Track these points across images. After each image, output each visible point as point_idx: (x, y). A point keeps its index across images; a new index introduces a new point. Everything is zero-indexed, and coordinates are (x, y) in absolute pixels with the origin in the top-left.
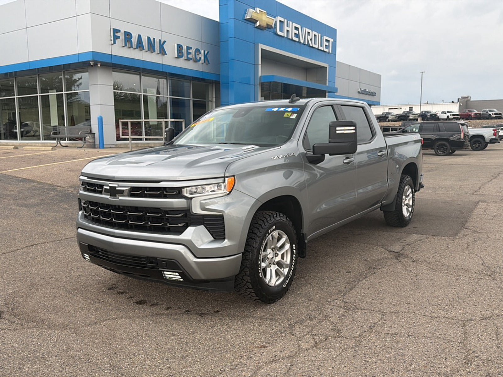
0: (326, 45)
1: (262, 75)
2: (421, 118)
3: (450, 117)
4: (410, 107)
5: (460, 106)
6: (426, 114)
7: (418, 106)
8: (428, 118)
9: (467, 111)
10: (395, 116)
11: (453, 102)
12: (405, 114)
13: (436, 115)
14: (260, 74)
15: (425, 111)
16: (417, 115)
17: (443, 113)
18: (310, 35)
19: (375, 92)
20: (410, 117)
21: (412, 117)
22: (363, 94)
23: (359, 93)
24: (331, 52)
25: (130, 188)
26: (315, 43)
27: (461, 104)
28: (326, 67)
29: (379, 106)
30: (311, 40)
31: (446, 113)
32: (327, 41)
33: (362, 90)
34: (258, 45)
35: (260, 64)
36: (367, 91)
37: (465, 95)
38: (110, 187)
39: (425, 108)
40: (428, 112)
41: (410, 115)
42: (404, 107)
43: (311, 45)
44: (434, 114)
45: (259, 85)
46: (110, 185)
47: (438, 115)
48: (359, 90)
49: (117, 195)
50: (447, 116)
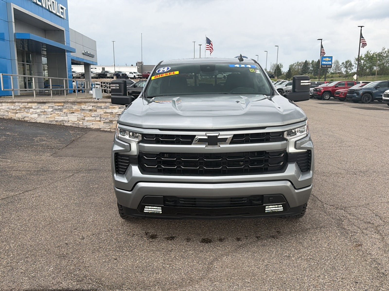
0: (61, 12)
1: (16, 32)
2: (116, 77)
3: (136, 76)
4: (102, 68)
5: (138, 68)
6: (119, 74)
7: (112, 67)
8: (120, 77)
9: (147, 73)
10: (96, 74)
11: (132, 65)
12: (103, 73)
13: (126, 75)
14: (14, 32)
15: (118, 72)
16: (112, 74)
17: (131, 73)
18: (49, 2)
19: (94, 54)
20: (108, 76)
21: (109, 76)
22: (86, 55)
23: (83, 54)
24: (65, 18)
25: (232, 136)
26: (54, 10)
27: (139, 67)
28: (64, 31)
29: (97, 66)
30: (50, 5)
31: (133, 74)
32: (62, 8)
33: (85, 52)
34: (11, 4)
35: (14, 22)
36: (89, 53)
37: (139, 61)
38: (208, 136)
39: (117, 69)
40: (120, 72)
41: (108, 74)
42: (98, 67)
43: (51, 10)
44: (124, 74)
45: (15, 41)
46: (208, 135)
47: (127, 75)
48: (83, 52)
49: (218, 144)
50: (133, 76)
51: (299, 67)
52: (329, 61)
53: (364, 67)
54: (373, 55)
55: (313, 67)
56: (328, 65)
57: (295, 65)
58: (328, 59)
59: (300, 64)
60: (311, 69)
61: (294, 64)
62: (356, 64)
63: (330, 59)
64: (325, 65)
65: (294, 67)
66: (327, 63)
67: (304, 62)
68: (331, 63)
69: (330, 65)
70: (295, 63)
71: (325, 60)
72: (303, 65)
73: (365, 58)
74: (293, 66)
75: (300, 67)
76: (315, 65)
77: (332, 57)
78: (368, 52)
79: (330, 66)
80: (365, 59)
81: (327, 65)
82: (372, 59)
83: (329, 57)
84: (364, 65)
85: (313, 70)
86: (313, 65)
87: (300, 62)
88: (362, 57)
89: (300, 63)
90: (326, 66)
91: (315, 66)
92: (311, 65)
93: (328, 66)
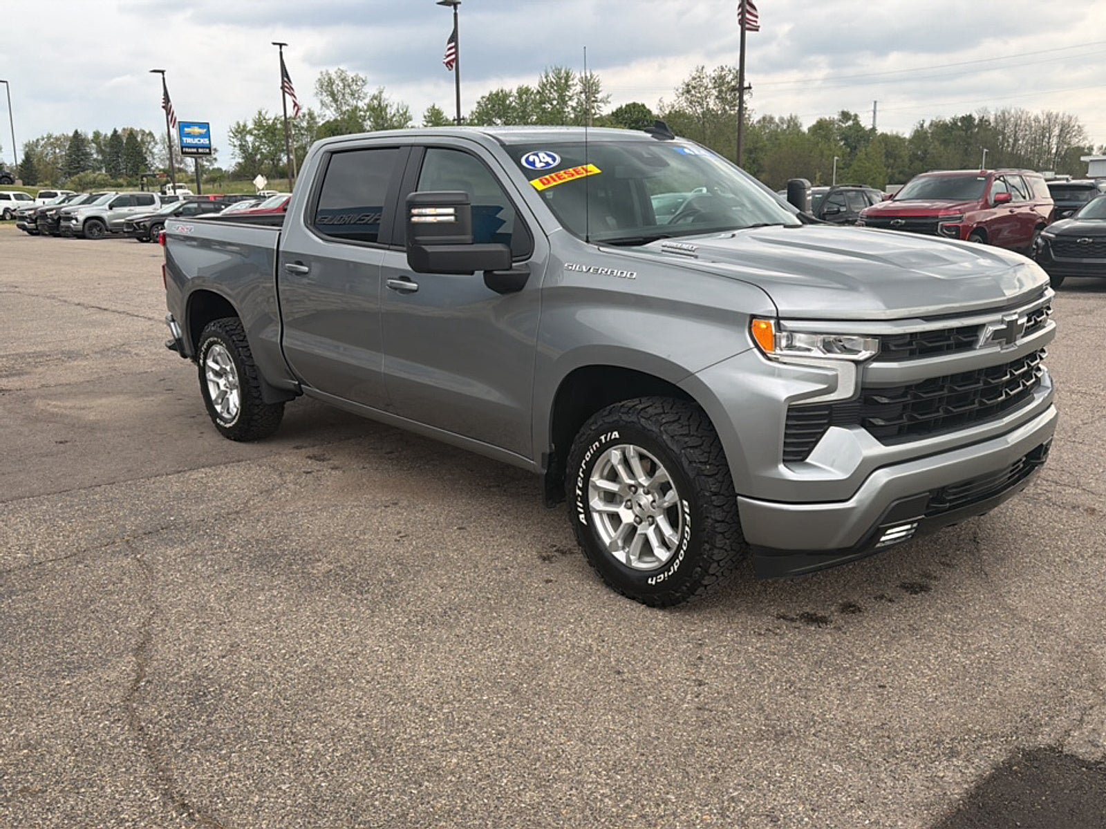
51: (57, 151)
52: (201, 136)
53: (256, 155)
54: (274, 122)
55: (100, 151)
56: (201, 148)
57: (42, 143)
58: (197, 130)
59: (59, 142)
60: (95, 156)
61: (38, 140)
62: (235, 146)
63: (204, 131)
64: (194, 147)
65: (39, 149)
66: (196, 141)
67: (71, 134)
68: (208, 142)
69: (207, 148)
70: (40, 137)
71: (189, 133)
72: (67, 145)
73: (255, 129)
74: (37, 146)
75: (61, 151)
76: (105, 145)
77: (208, 124)
78: (260, 113)
79: (208, 151)
80: (256, 132)
81: (197, 148)
82: (274, 135)
83: (201, 125)
84: (257, 149)
85: (101, 162)
86: (98, 144)
87: (57, 134)
88: (248, 129)
89: (57, 139)
90: (195, 150)
91: (108, 150)
92: (93, 145)
93: (200, 150)
